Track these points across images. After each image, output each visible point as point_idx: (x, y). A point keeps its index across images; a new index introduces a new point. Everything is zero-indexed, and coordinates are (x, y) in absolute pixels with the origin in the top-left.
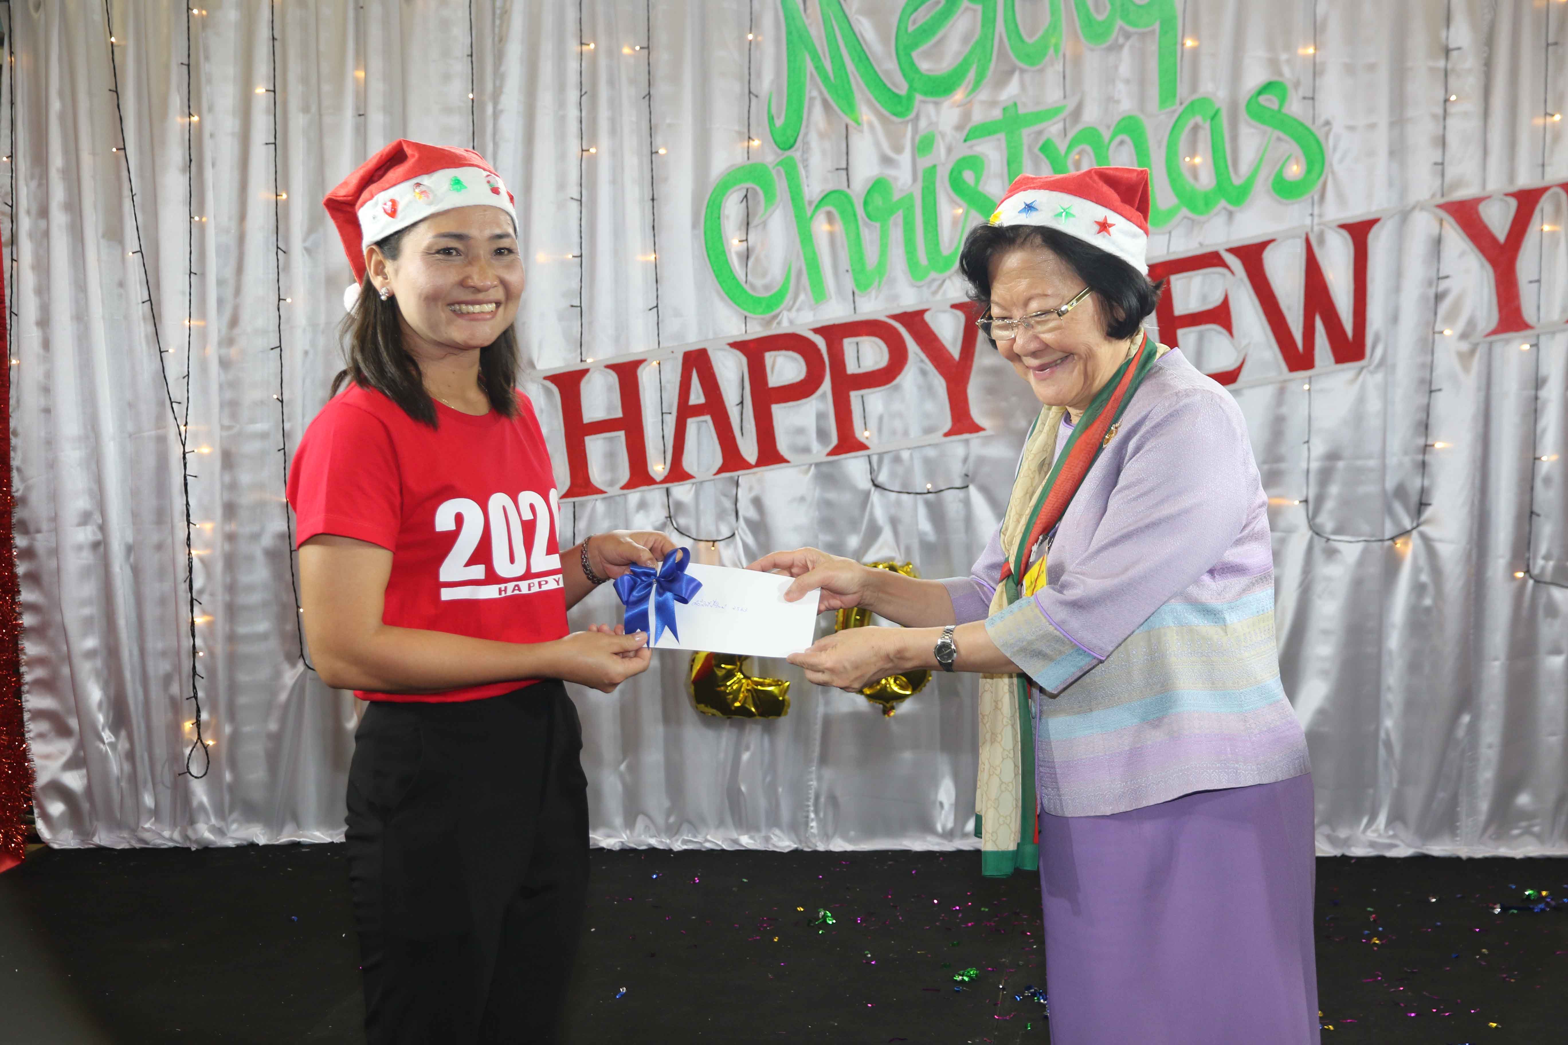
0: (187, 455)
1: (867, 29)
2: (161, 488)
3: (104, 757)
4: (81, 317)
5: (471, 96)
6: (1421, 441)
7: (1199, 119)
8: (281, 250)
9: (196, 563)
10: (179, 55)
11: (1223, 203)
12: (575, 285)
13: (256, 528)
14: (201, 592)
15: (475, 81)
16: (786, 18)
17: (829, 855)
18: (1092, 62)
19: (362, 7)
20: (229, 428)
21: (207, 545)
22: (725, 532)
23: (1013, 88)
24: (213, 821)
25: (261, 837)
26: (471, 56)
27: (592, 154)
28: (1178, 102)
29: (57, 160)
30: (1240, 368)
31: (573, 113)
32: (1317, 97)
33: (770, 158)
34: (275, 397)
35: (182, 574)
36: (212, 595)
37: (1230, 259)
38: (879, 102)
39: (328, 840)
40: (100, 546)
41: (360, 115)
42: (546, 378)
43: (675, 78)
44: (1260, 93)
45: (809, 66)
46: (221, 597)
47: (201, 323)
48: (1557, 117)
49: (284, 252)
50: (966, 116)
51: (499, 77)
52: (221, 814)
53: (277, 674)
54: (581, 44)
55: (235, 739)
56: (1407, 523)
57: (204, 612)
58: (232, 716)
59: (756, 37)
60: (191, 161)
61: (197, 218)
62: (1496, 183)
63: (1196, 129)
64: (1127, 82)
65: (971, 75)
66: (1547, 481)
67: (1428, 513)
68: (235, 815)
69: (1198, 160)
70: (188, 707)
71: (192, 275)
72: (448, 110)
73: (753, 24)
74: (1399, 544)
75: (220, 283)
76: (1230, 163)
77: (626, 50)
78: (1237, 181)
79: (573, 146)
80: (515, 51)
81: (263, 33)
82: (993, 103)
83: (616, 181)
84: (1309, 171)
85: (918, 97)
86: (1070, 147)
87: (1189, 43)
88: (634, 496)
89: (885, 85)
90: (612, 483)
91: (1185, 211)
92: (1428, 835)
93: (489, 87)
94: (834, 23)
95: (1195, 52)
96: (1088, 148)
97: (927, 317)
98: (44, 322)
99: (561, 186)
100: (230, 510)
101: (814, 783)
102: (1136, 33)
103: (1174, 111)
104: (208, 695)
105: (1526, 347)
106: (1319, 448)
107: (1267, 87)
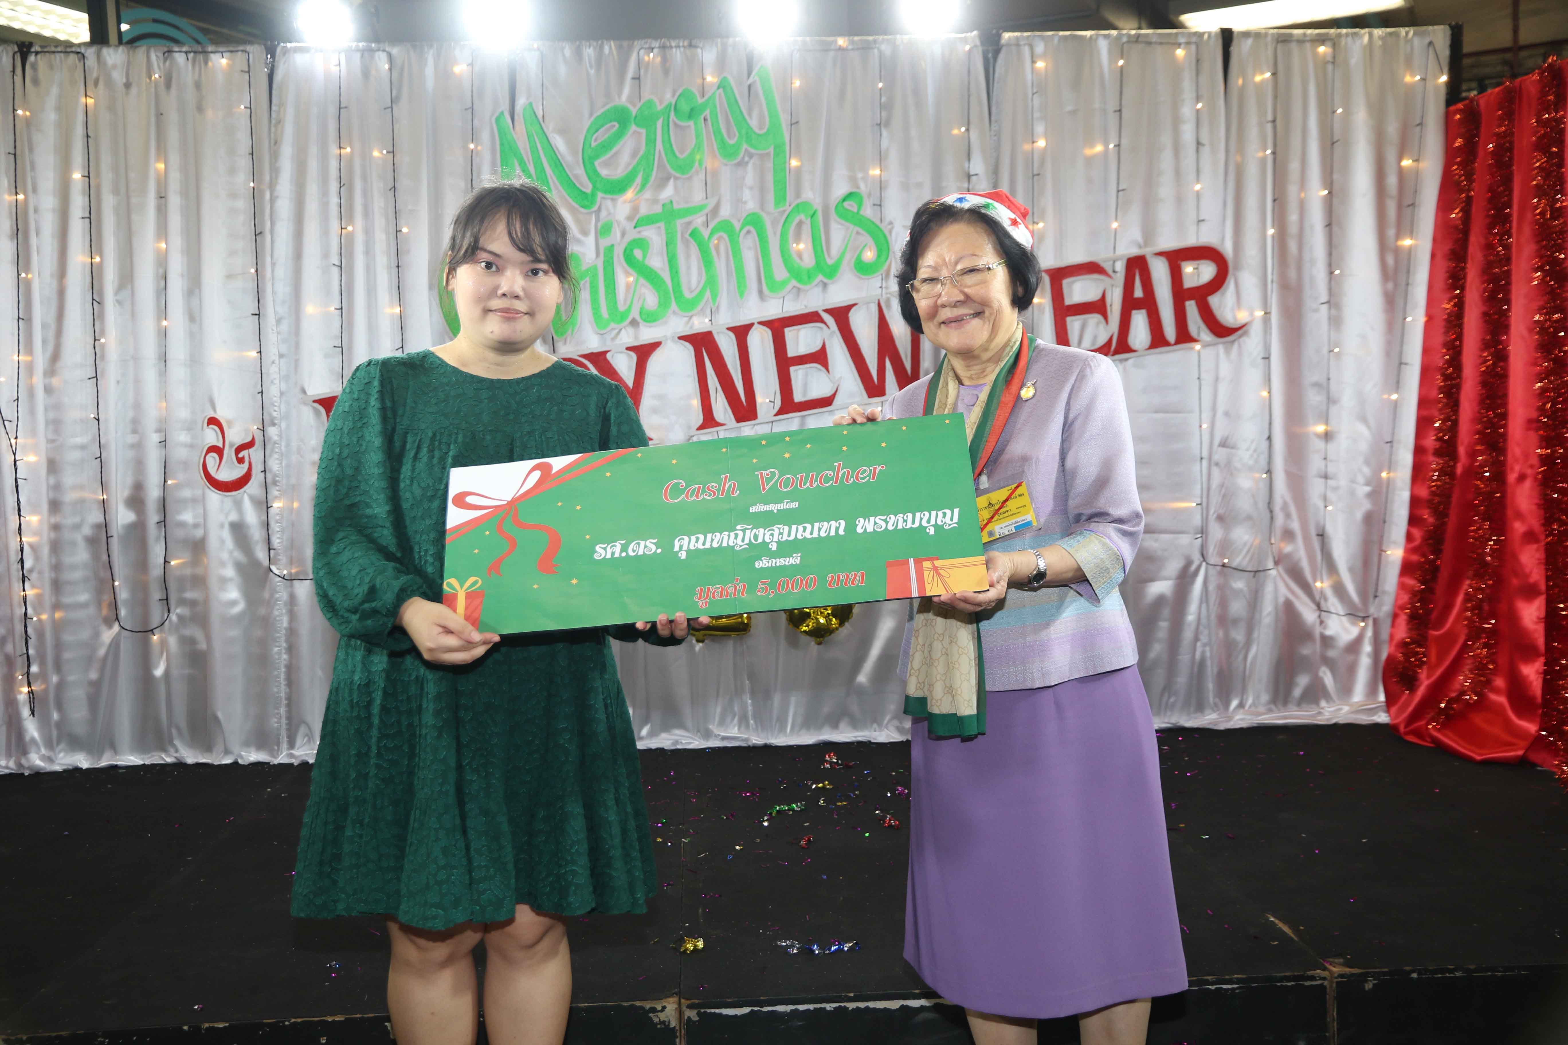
0: (17, 463)
1: (561, 143)
5: (252, 185)
7: (802, 216)
8: (96, 300)
9: (26, 549)
10: (6, 146)
11: (820, 277)
12: (338, 331)
13: (77, 520)
14: (31, 571)
15: (254, 174)
16: (500, 133)
18: (726, 175)
19: (162, 114)
20: (53, 441)
21: (36, 533)
23: (668, 192)
24: (43, 751)
25: (84, 762)
26: (252, 154)
27: (349, 232)
28: (788, 204)
30: (834, 395)
31: (334, 200)
32: (882, 204)
34: (92, 416)
35: (14, 557)
36: (40, 573)
37: (826, 317)
38: (570, 197)
39: (141, 762)
41: (161, 197)
42: (315, 401)
43: (415, 176)
44: (844, 200)
46: (48, 575)
47: (29, 358)
48: (1041, 225)
49: (99, 303)
50: (635, 210)
51: (275, 171)
52: (50, 745)
53: (97, 635)
54: (340, 148)
55: (61, 686)
57: (33, 587)
58: (58, 667)
59: (476, 147)
60: (18, 230)
61: (23, 275)
63: (800, 224)
64: (751, 188)
65: (639, 180)
68: (62, 746)
69: (802, 246)
70: (20, 662)
71: (20, 320)
72: (233, 195)
73: (474, 137)
75: (44, 326)
76: (824, 248)
77: (376, 154)
78: (830, 262)
79: (335, 225)
80: (287, 151)
81: (80, 131)
82: (655, 201)
83: (369, 252)
84: (879, 256)
85: (600, 195)
86: (711, 233)
87: (794, 163)
89: (574, 184)
91: (794, 282)
93: (267, 178)
94: (537, 140)
95: (798, 170)
96: (725, 236)
97: (609, 356)
99: (326, 255)
100: (55, 506)
102: (757, 154)
103: (784, 211)
104: (37, 651)
107: (849, 196)
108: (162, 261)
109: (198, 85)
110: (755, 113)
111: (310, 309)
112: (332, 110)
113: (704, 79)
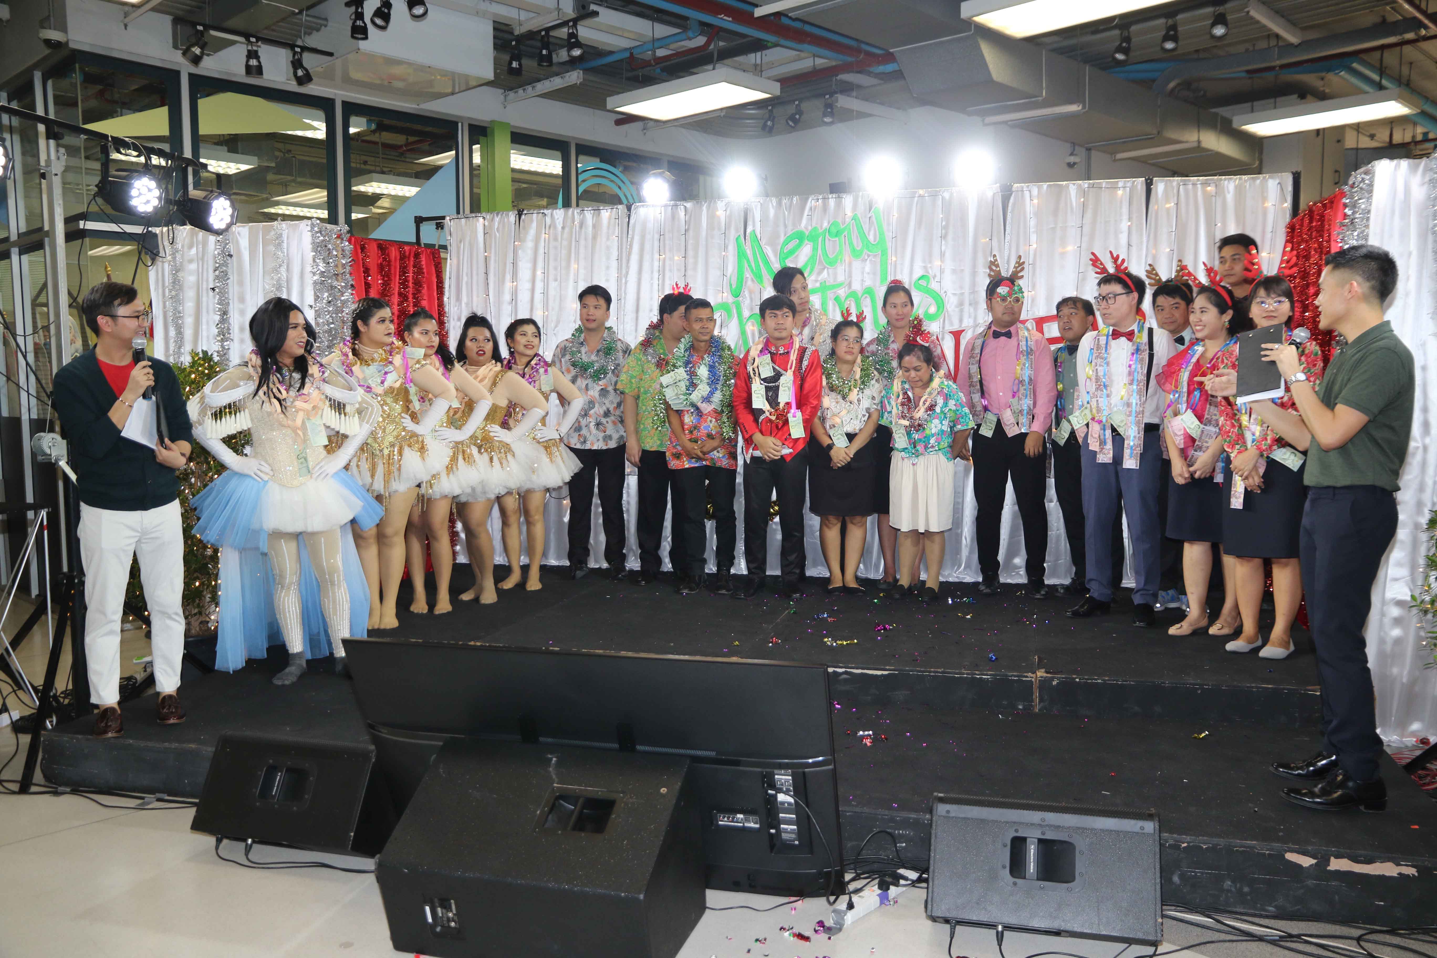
1: (769, 251)
5: (617, 275)
10: (510, 260)
15: (619, 269)
16: (738, 247)
18: (857, 265)
19: (577, 241)
23: (825, 274)
26: (618, 260)
29: (465, 299)
31: (656, 282)
32: (941, 282)
33: (730, 301)
41: (576, 283)
43: (695, 269)
44: (919, 279)
45: (746, 265)
48: (1033, 293)
51: (628, 267)
54: (660, 256)
59: (726, 254)
60: (513, 300)
64: (868, 274)
72: (608, 280)
73: (725, 248)
77: (676, 258)
80: (634, 257)
81: (541, 251)
82: (816, 281)
84: (938, 311)
86: (845, 299)
87: (894, 259)
93: (624, 271)
94: (757, 249)
95: (895, 262)
96: (852, 300)
102: (872, 255)
107: (922, 277)
109: (595, 227)
110: (872, 233)
112: (657, 236)
113: (845, 215)
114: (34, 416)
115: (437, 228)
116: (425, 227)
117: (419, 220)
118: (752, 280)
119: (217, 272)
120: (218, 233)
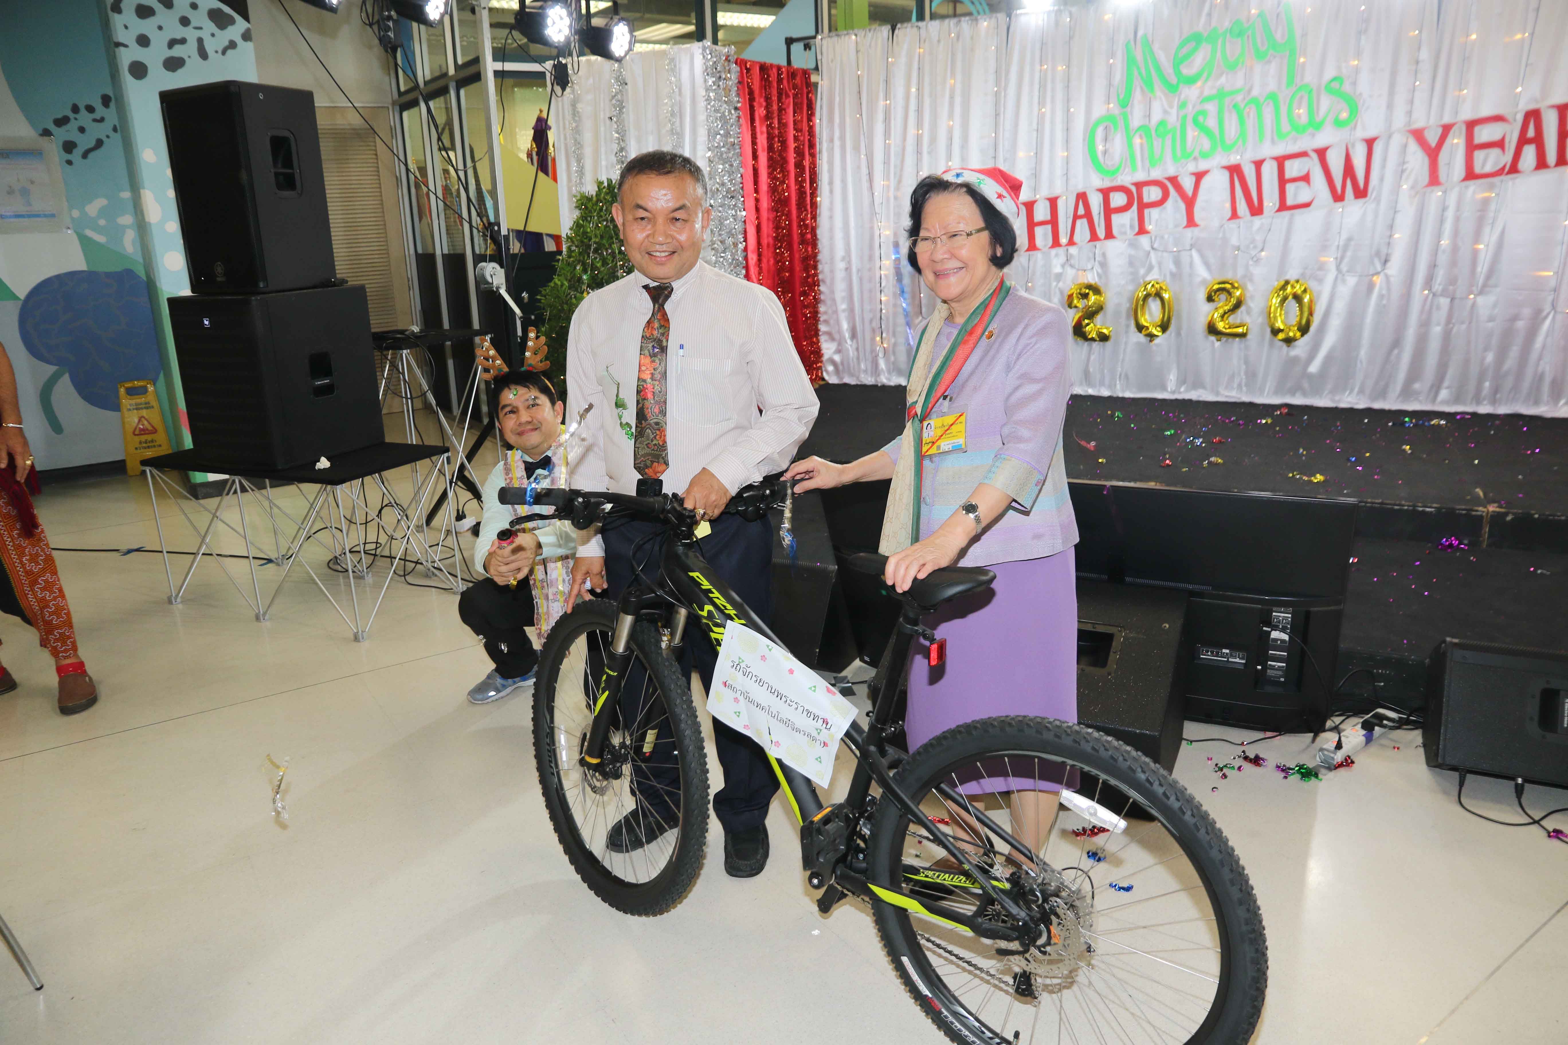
0: (881, 235)
1: (1162, 56)
2: (871, 248)
3: (848, 350)
4: (844, 181)
5: (996, 89)
6: (1388, 233)
7: (1303, 93)
8: (919, 152)
9: (883, 277)
10: (882, 77)
11: (1311, 129)
12: (1034, 166)
14: (884, 288)
15: (998, 82)
16: (1127, 53)
17: (1123, 399)
18: (1258, 68)
19: (954, 55)
20: (897, 224)
21: (887, 270)
22: (1089, 267)
23: (1223, 79)
24: (886, 375)
26: (997, 72)
27: (1043, 111)
28: (1294, 85)
29: (837, 120)
30: (1313, 201)
31: (1036, 93)
32: (1356, 83)
33: (1117, 112)
35: (878, 280)
36: (888, 289)
37: (1312, 154)
38: (1164, 88)
40: (848, 269)
41: (951, 98)
43: (1079, 79)
44: (1331, 81)
45: (1136, 73)
46: (892, 290)
47: (888, 183)
48: (1465, 91)
49: (920, 154)
50: (1202, 92)
51: (1007, 80)
52: (889, 372)
54: (1041, 66)
55: (895, 345)
56: (1379, 268)
57: (885, 296)
58: (894, 335)
59: (1114, 60)
60: (886, 119)
61: (887, 141)
62: (1432, 121)
63: (1301, 97)
64: (1273, 77)
65: (1205, 75)
66: (1444, 251)
67: (1389, 264)
68: (894, 373)
69: (1301, 111)
70: (878, 332)
71: (885, 164)
72: (986, 95)
73: (1113, 55)
74: (1375, 278)
75: (895, 166)
76: (1315, 112)
77: (1060, 68)
78: (1318, 120)
79: (1036, 108)
80: (1014, 69)
81: (915, 66)
82: (1214, 87)
83: (1053, 122)
84: (1350, 116)
85: (1181, 85)
86: (1246, 105)
87: (1302, 60)
88: (1054, 251)
89: (1167, 80)
90: (1045, 246)
91: (1294, 133)
92: (1374, 399)
93: (1003, 84)
94: (1148, 56)
95: (1304, 63)
96: (1254, 106)
97: (1179, 179)
98: (831, 183)
99: (1030, 125)
101: (1120, 369)
102: (1278, 56)
103: (1292, 90)
104: (886, 327)
105: (1440, 193)
106: (1344, 236)
107: (1335, 79)
108: (950, 131)
109: (972, 38)
110: (1280, 31)
111: (1021, 154)
112: (1038, 46)
113: (1250, 12)
114: (446, 251)
115: (805, 49)
116: (797, 48)
117: (789, 41)
118: (1142, 88)
119: (614, 102)
120: (619, 60)
